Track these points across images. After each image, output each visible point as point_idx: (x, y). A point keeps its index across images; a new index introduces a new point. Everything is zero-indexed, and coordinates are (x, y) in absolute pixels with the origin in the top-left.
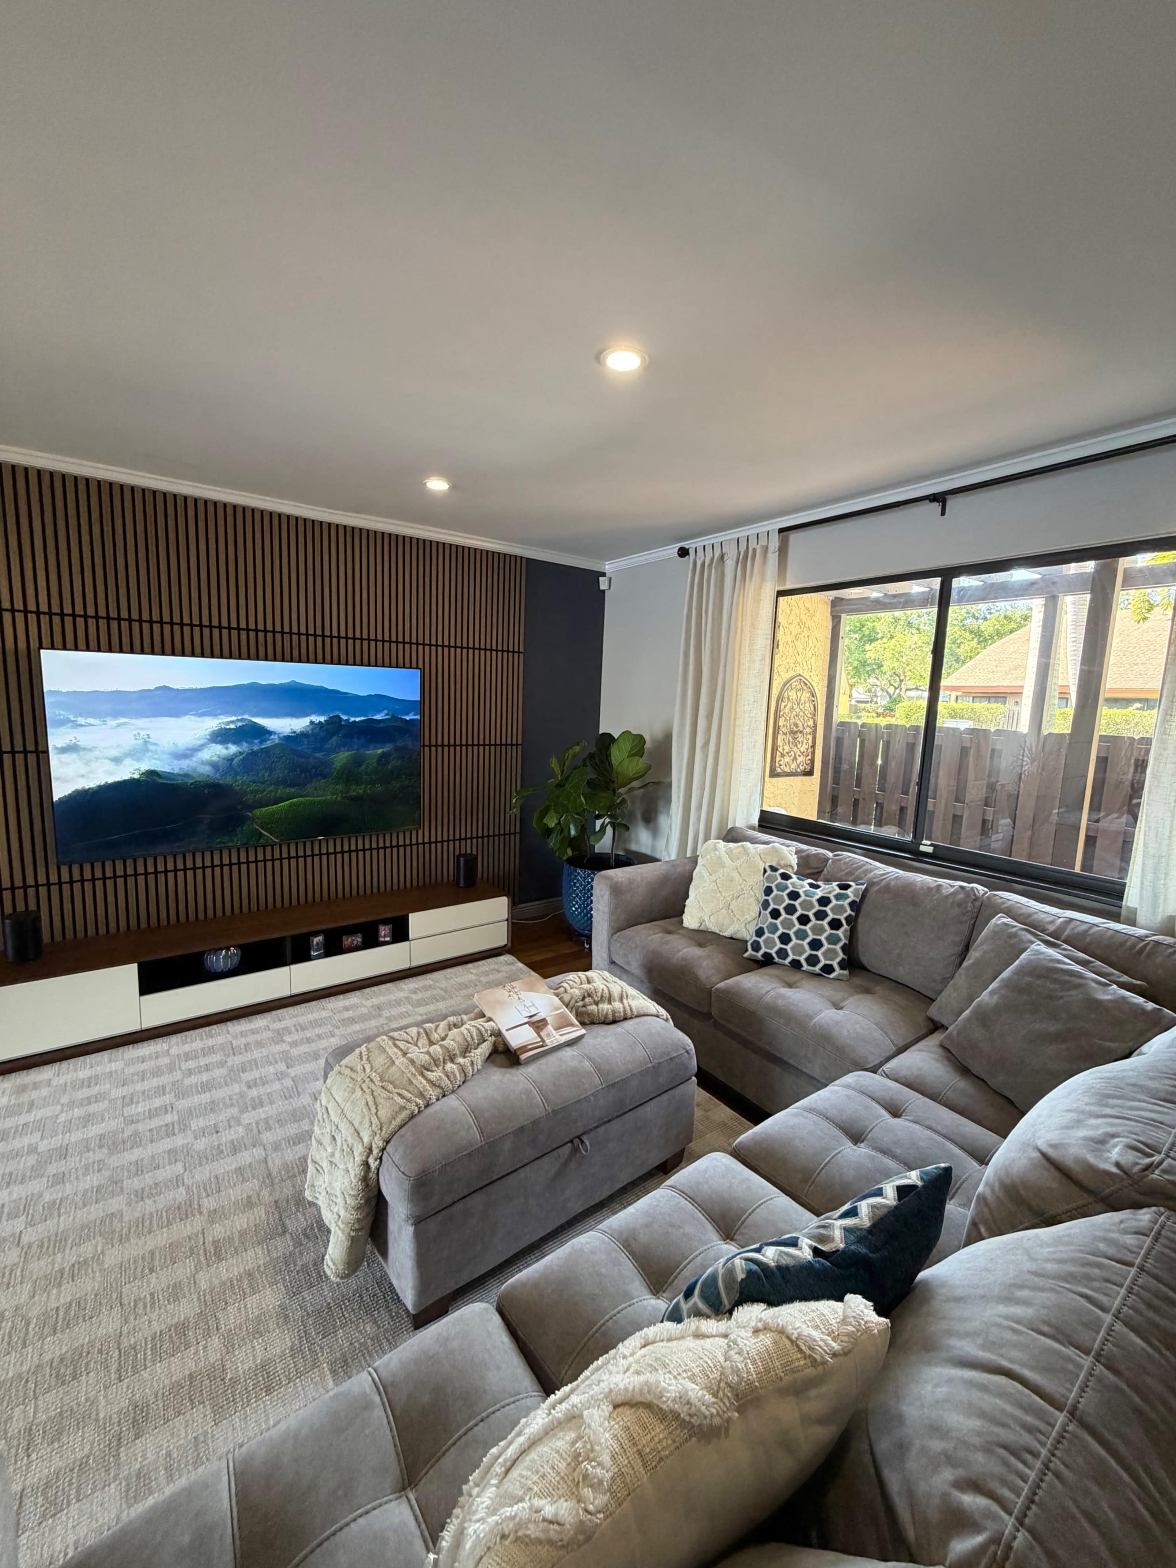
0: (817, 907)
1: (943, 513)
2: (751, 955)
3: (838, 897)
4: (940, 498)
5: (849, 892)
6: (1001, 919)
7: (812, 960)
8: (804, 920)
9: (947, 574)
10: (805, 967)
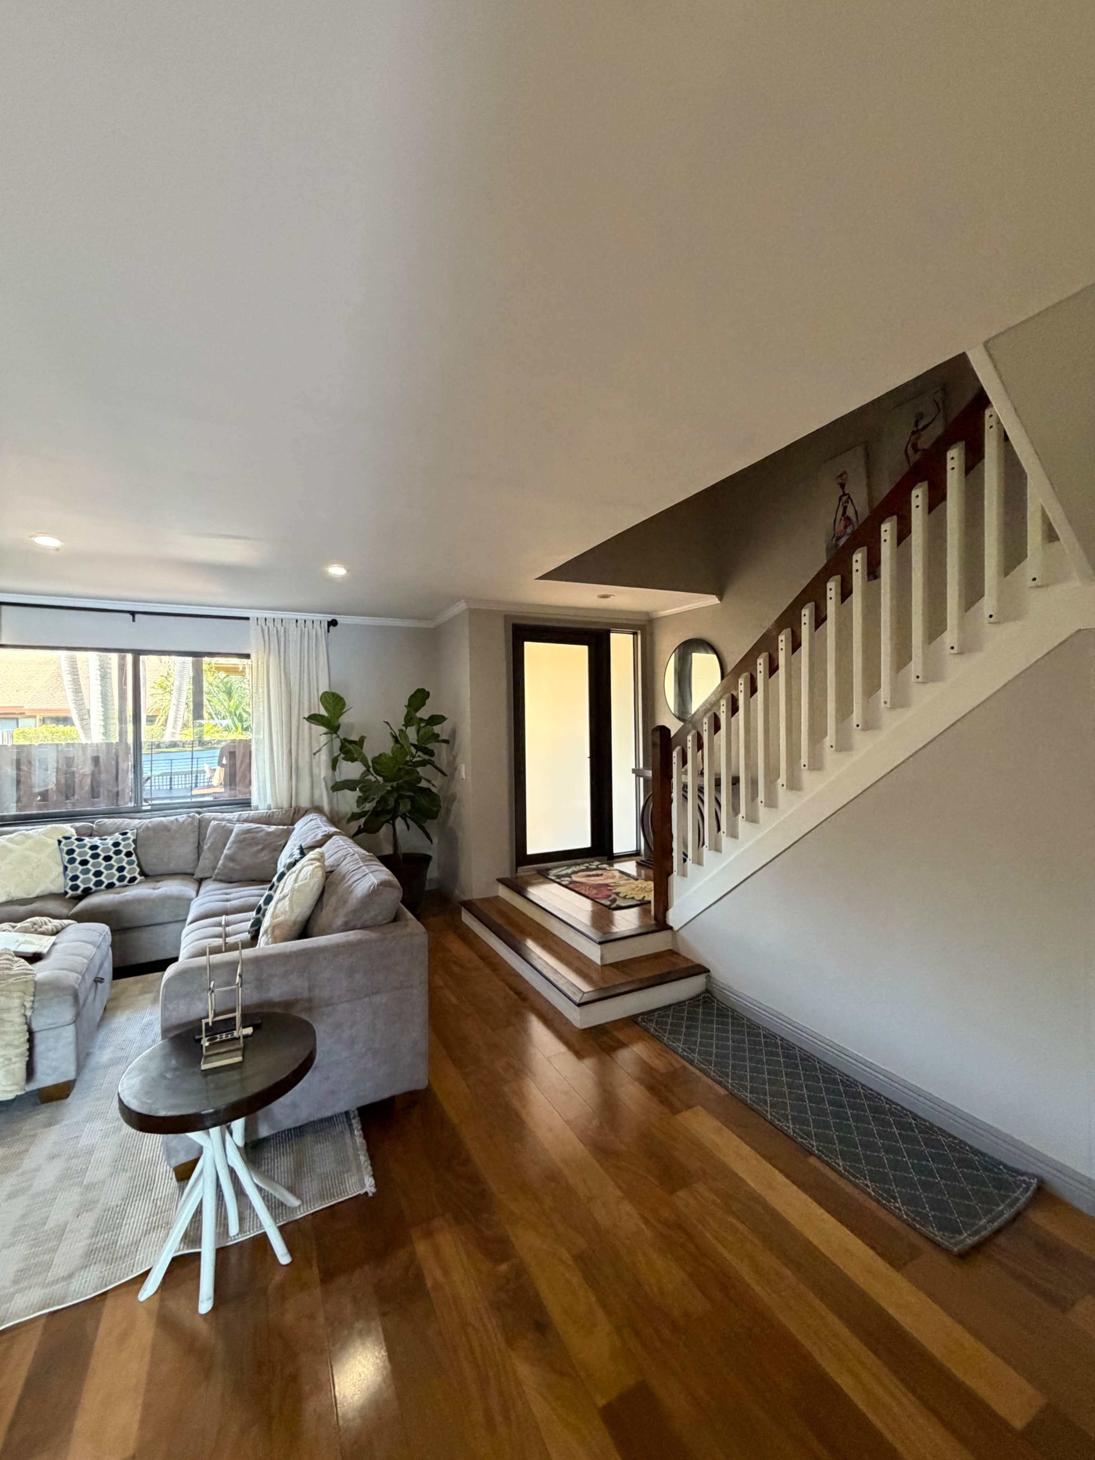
0: (113, 849)
1: (134, 620)
2: (72, 895)
3: (124, 840)
4: (133, 613)
5: (129, 835)
6: (213, 823)
7: (121, 879)
8: (108, 858)
9: (137, 653)
10: (117, 884)
